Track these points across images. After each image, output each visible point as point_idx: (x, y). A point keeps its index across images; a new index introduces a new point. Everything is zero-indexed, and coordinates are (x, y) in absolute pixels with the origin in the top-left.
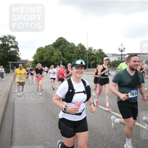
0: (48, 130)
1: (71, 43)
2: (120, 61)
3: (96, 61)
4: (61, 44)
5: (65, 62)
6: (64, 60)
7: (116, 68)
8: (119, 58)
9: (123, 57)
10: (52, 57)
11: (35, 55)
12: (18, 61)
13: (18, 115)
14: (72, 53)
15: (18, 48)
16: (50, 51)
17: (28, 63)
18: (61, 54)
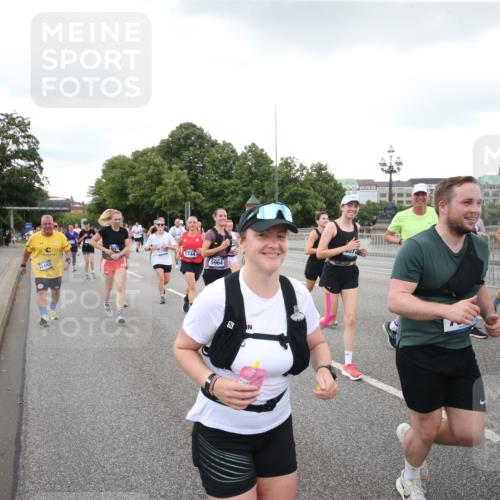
0: (141, 438)
1: (220, 141)
2: (387, 204)
3: (306, 203)
4: (186, 147)
5: (201, 207)
6: (198, 201)
7: (371, 228)
8: (383, 195)
9: (395, 190)
10: (158, 189)
11: (98, 182)
12: (39, 203)
13: (39, 390)
14: (225, 178)
15: (40, 160)
16: (151, 171)
17: (72, 212)
18: (188, 181)
